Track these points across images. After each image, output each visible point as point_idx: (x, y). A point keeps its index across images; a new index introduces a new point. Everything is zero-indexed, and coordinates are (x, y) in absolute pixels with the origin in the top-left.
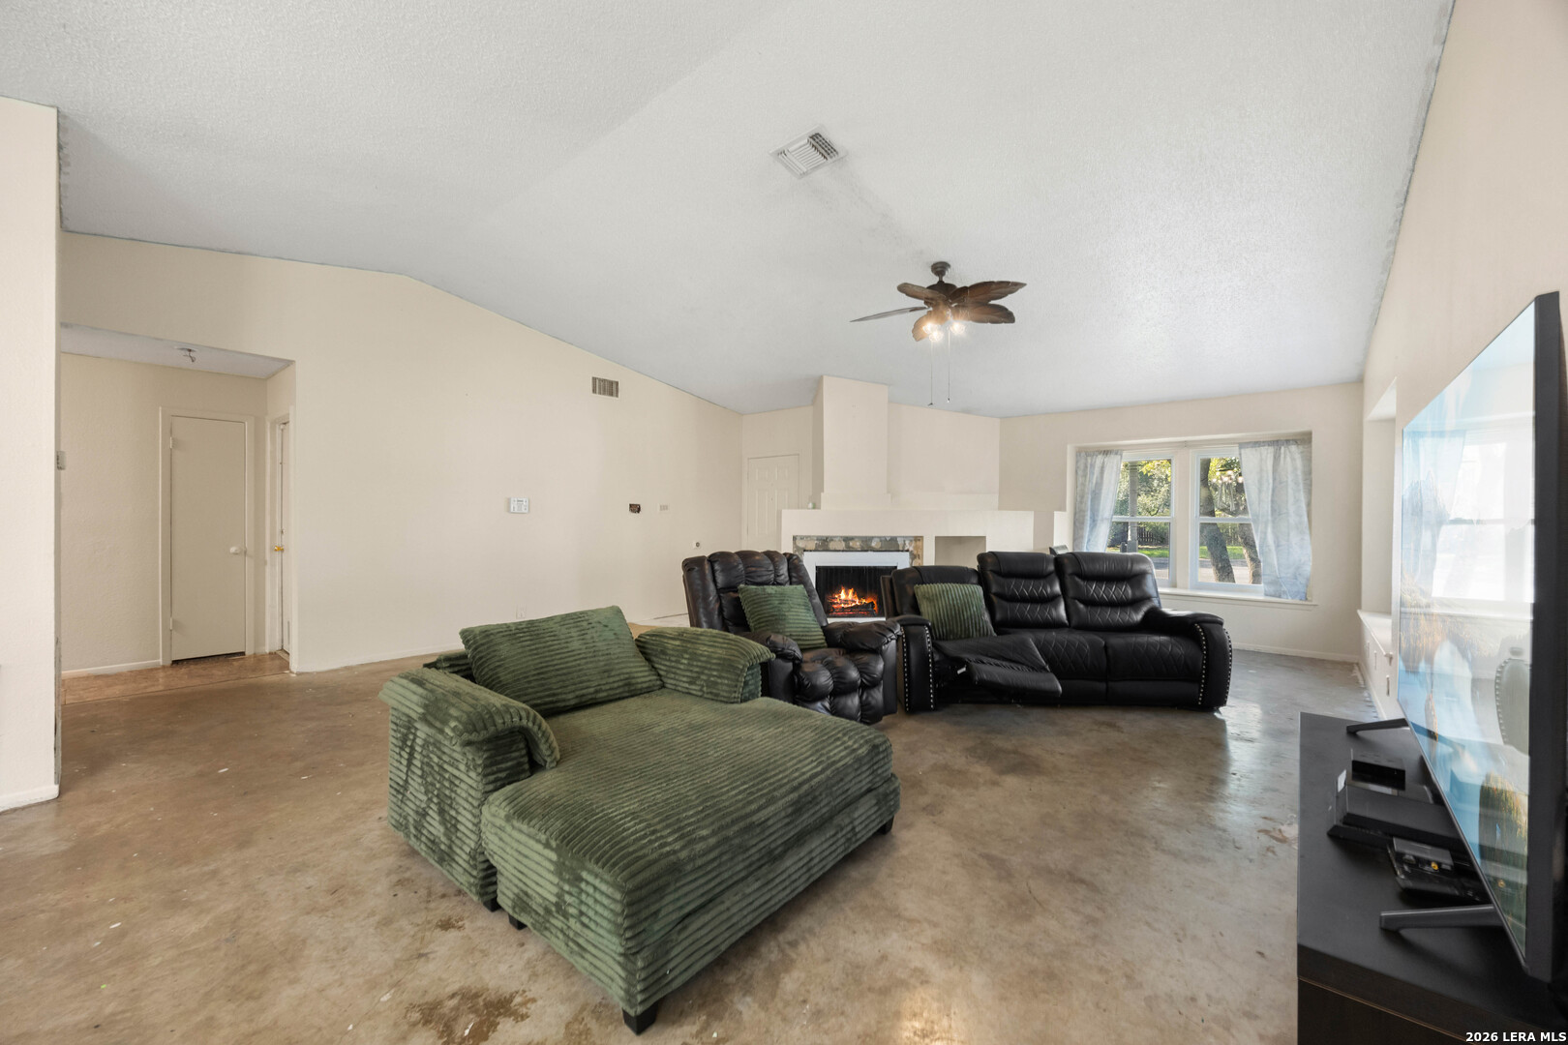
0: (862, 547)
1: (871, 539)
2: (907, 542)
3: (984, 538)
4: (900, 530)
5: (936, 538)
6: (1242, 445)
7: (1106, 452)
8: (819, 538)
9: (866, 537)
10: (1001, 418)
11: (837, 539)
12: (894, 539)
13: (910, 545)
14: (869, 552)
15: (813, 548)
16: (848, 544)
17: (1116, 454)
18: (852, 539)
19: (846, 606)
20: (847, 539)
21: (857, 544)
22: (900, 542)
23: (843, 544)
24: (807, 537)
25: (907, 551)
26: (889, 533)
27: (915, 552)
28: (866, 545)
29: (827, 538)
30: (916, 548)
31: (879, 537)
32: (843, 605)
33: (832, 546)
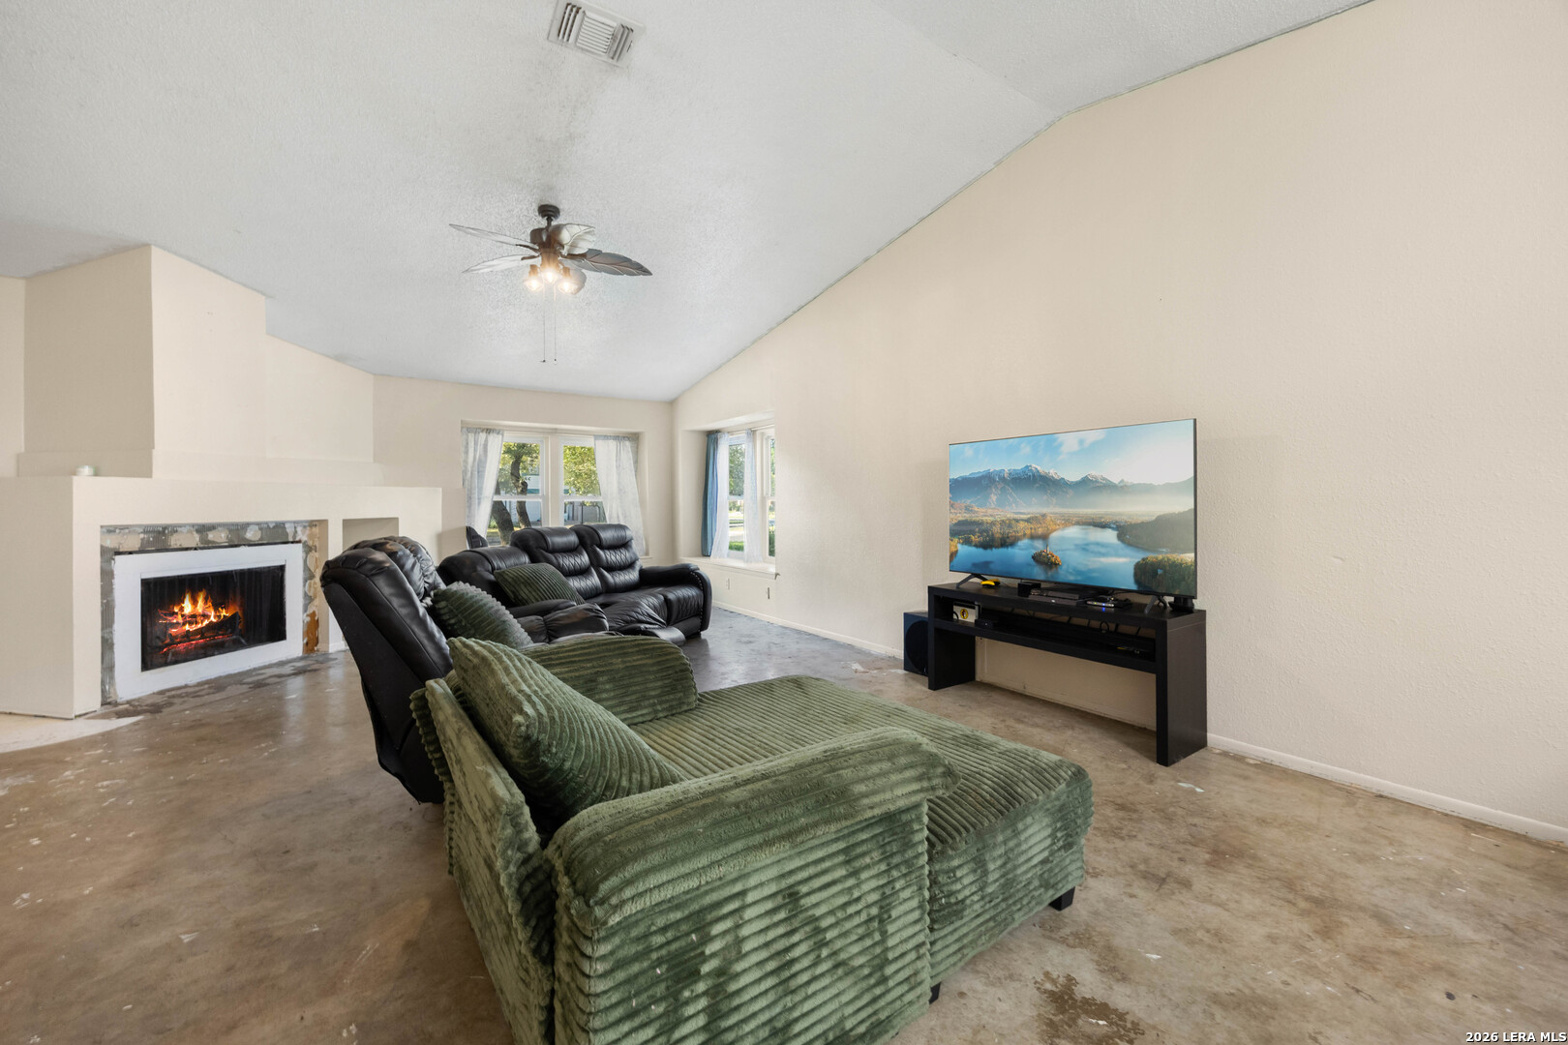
0: (230, 540)
1: (245, 526)
2: (299, 529)
3: (397, 519)
4: (291, 511)
5: (344, 520)
6: (597, 437)
7: (489, 431)
8: (148, 530)
9: (237, 524)
10: (375, 374)
11: (184, 530)
12: (280, 526)
13: (303, 533)
14: (242, 548)
15: (136, 546)
16: (205, 536)
17: (498, 433)
18: (212, 527)
19: (194, 628)
20: (203, 529)
21: (221, 536)
22: (289, 529)
23: (197, 537)
24: (123, 528)
25: (299, 542)
26: (271, 516)
27: (310, 543)
28: (237, 537)
29: (165, 528)
30: (311, 536)
31: (258, 524)
32: (187, 627)
33: (174, 541)
